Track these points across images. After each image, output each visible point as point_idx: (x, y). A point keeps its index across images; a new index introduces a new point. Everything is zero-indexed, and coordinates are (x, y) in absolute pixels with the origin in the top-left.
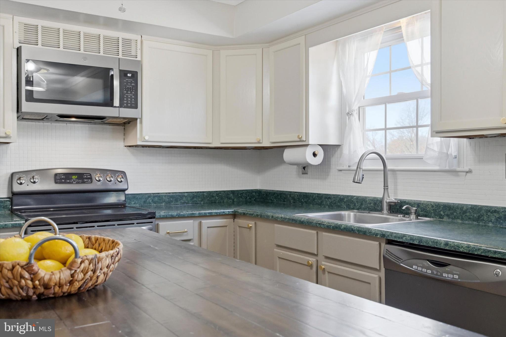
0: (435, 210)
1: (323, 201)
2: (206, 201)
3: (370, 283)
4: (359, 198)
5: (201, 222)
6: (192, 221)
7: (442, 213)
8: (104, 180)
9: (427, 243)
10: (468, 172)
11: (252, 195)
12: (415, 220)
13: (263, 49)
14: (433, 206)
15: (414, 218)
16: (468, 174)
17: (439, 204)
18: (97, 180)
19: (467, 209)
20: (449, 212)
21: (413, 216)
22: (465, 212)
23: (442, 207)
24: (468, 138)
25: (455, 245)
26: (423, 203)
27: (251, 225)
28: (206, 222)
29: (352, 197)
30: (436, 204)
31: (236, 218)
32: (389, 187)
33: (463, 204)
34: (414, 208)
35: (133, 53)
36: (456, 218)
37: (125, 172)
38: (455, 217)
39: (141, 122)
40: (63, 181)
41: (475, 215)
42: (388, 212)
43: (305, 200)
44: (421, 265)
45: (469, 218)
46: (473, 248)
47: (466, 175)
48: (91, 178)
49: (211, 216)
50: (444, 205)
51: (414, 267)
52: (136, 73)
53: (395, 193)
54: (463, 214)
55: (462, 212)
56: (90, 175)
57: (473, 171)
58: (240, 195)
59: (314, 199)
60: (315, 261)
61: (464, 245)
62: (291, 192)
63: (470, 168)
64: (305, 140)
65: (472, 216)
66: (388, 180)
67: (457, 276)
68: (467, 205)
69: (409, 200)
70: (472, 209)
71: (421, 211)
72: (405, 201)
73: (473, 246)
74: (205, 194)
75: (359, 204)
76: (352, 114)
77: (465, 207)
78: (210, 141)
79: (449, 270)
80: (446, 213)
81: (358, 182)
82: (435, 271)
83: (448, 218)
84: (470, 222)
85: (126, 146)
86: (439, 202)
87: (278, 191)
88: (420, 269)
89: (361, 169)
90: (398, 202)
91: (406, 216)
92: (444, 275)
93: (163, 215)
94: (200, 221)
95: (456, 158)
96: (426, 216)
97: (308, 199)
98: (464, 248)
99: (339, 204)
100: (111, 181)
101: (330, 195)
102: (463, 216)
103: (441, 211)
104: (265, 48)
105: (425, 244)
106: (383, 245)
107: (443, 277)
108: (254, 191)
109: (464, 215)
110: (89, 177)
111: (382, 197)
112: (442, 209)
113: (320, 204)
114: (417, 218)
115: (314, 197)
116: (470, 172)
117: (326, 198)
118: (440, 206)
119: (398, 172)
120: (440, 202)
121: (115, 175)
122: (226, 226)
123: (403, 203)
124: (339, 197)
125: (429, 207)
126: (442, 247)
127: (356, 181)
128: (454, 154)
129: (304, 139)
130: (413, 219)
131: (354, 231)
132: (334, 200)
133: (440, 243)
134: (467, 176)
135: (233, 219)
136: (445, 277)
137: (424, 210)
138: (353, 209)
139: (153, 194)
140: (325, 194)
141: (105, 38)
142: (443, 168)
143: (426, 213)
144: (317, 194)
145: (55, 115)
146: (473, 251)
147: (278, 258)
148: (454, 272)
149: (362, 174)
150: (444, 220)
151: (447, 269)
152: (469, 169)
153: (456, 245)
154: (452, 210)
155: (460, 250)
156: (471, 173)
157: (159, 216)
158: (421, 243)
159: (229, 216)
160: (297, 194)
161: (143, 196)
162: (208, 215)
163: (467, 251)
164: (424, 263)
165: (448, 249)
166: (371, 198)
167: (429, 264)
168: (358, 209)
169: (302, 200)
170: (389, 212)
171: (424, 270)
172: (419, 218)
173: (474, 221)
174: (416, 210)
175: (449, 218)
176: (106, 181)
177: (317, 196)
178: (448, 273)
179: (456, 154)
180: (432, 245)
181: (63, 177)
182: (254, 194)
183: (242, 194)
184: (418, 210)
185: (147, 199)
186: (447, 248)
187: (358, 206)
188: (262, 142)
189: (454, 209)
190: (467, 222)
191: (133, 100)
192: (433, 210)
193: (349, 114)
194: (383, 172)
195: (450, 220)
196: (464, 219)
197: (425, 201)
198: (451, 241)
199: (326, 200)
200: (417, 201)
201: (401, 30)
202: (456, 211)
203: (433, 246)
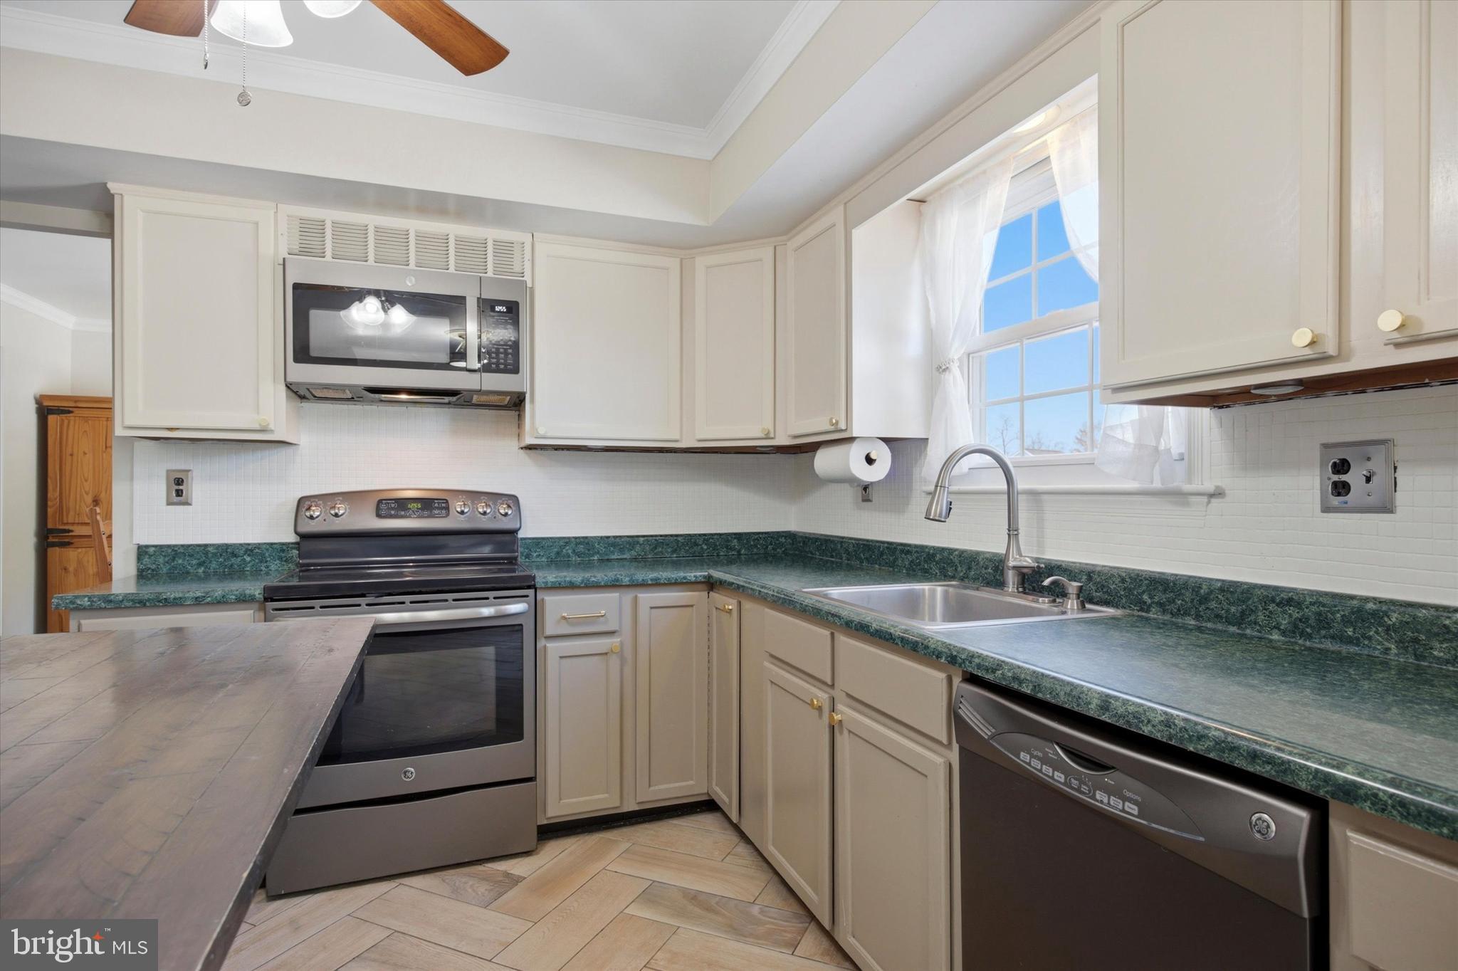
0: (1130, 590)
1: (897, 559)
2: (682, 553)
3: (926, 776)
4: (965, 554)
5: (636, 596)
6: (618, 594)
7: (1145, 597)
8: (473, 511)
9: (1054, 693)
10: (1214, 495)
11: (777, 542)
12: (1078, 613)
13: (775, 247)
14: (1123, 580)
15: (1076, 608)
16: (1213, 500)
17: (1138, 575)
18: (457, 512)
19: (1211, 592)
20: (1164, 596)
21: (1072, 603)
22: (1204, 600)
23: (1147, 582)
24: (1215, 407)
25: (1129, 713)
26: (1099, 572)
27: (730, 607)
28: (648, 598)
29: (951, 551)
30: (1132, 575)
31: (714, 590)
32: (1020, 531)
33: (1200, 578)
34: (1076, 584)
35: (517, 269)
36: (1182, 612)
37: (518, 496)
38: (1179, 610)
39: (532, 401)
40: (393, 512)
41: (1233, 609)
42: (1017, 589)
43: (867, 555)
44: (1040, 754)
45: (1218, 616)
46: (1181, 729)
47: (1209, 502)
48: (447, 508)
49: (657, 584)
50: (1151, 578)
51: (1022, 754)
52: (517, 304)
53: (1040, 545)
54: (1201, 603)
55: (1198, 598)
56: (447, 502)
57: (1226, 492)
58: (752, 543)
59: (882, 554)
60: (827, 701)
61: (1153, 715)
62: (843, 538)
63: (1219, 484)
64: (844, 428)
65: (1223, 609)
66: (1019, 514)
67: (1136, 808)
68: (1211, 580)
69: (1068, 562)
70: (1224, 591)
71: (1096, 591)
72: (1059, 564)
73: (1182, 724)
74: (679, 539)
75: (965, 567)
76: (947, 368)
77: (1204, 587)
78: (677, 437)
79: (1113, 783)
80: (1156, 599)
81: (937, 518)
82: (1076, 779)
83: (1160, 611)
84: (1219, 626)
85: (522, 448)
86: (1139, 570)
87: (822, 535)
88: (1036, 763)
89: (944, 490)
90: (1038, 567)
91: (1058, 600)
92: (1098, 797)
93: (552, 582)
94: (634, 595)
95: (1183, 459)
96: (1106, 603)
97: (871, 552)
98: (1153, 726)
99: (926, 565)
100: (485, 513)
101: (909, 545)
102: (1200, 609)
103: (1144, 592)
104: (781, 245)
105: (1048, 697)
106: (957, 680)
107: (1097, 801)
108: (782, 534)
109: (1203, 607)
110: (443, 505)
111: (1004, 552)
112: (1145, 588)
113: (892, 565)
114: (1084, 607)
115: (881, 549)
116: (1218, 494)
117: (902, 551)
118: (1141, 580)
119: (1045, 497)
120: (1142, 571)
121: (495, 504)
122: (692, 606)
123: (1052, 568)
124: (927, 550)
125: (1114, 582)
126: (1091, 714)
127: (931, 517)
128: (1175, 451)
129: (842, 426)
130: (1072, 609)
131: (894, 640)
132: (917, 558)
133: (1087, 699)
134: (1210, 505)
135: (706, 593)
136: (1102, 802)
137: (1102, 587)
138: (953, 578)
139: (576, 538)
140: (901, 544)
141: (459, 240)
142: (1146, 486)
143: (1106, 597)
144: (888, 543)
145: (360, 389)
146: (1182, 740)
147: (769, 683)
148: (1127, 793)
149: (947, 502)
150: (1151, 615)
151: (1109, 779)
152: (1217, 487)
153: (1132, 713)
154: (1171, 592)
155: (1143, 731)
156: (1223, 498)
157: (543, 583)
158: (1040, 691)
159: (700, 586)
160: (853, 541)
161: (555, 542)
162: (650, 582)
163: (1162, 737)
164: (1047, 749)
165: (1109, 721)
166: (987, 556)
167: (1058, 754)
168: (962, 579)
169: (862, 556)
170: (1021, 589)
171: (1047, 770)
172: (1088, 606)
173: (1230, 623)
174: (1081, 589)
175: (1164, 612)
176: (477, 512)
177: (887, 548)
178: (1110, 791)
179: (1182, 450)
180: (1066, 703)
181: (393, 505)
182: (783, 540)
183: (757, 539)
184: (1090, 587)
185: (562, 547)
186: (1105, 718)
187: (962, 571)
188: (775, 435)
189: (1176, 590)
190: (1209, 625)
191: (510, 356)
192: (1125, 589)
193: (943, 369)
194: (1006, 497)
195: (1167, 617)
196: (1203, 616)
197: (1105, 566)
198: (1119, 698)
199: (903, 555)
200: (1087, 564)
201: (1050, 167)
202: (1181, 594)
203: (1069, 705)
